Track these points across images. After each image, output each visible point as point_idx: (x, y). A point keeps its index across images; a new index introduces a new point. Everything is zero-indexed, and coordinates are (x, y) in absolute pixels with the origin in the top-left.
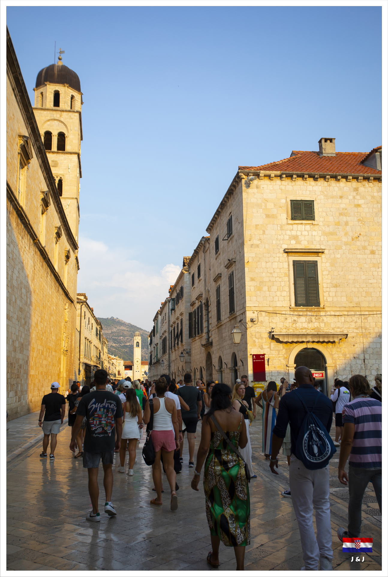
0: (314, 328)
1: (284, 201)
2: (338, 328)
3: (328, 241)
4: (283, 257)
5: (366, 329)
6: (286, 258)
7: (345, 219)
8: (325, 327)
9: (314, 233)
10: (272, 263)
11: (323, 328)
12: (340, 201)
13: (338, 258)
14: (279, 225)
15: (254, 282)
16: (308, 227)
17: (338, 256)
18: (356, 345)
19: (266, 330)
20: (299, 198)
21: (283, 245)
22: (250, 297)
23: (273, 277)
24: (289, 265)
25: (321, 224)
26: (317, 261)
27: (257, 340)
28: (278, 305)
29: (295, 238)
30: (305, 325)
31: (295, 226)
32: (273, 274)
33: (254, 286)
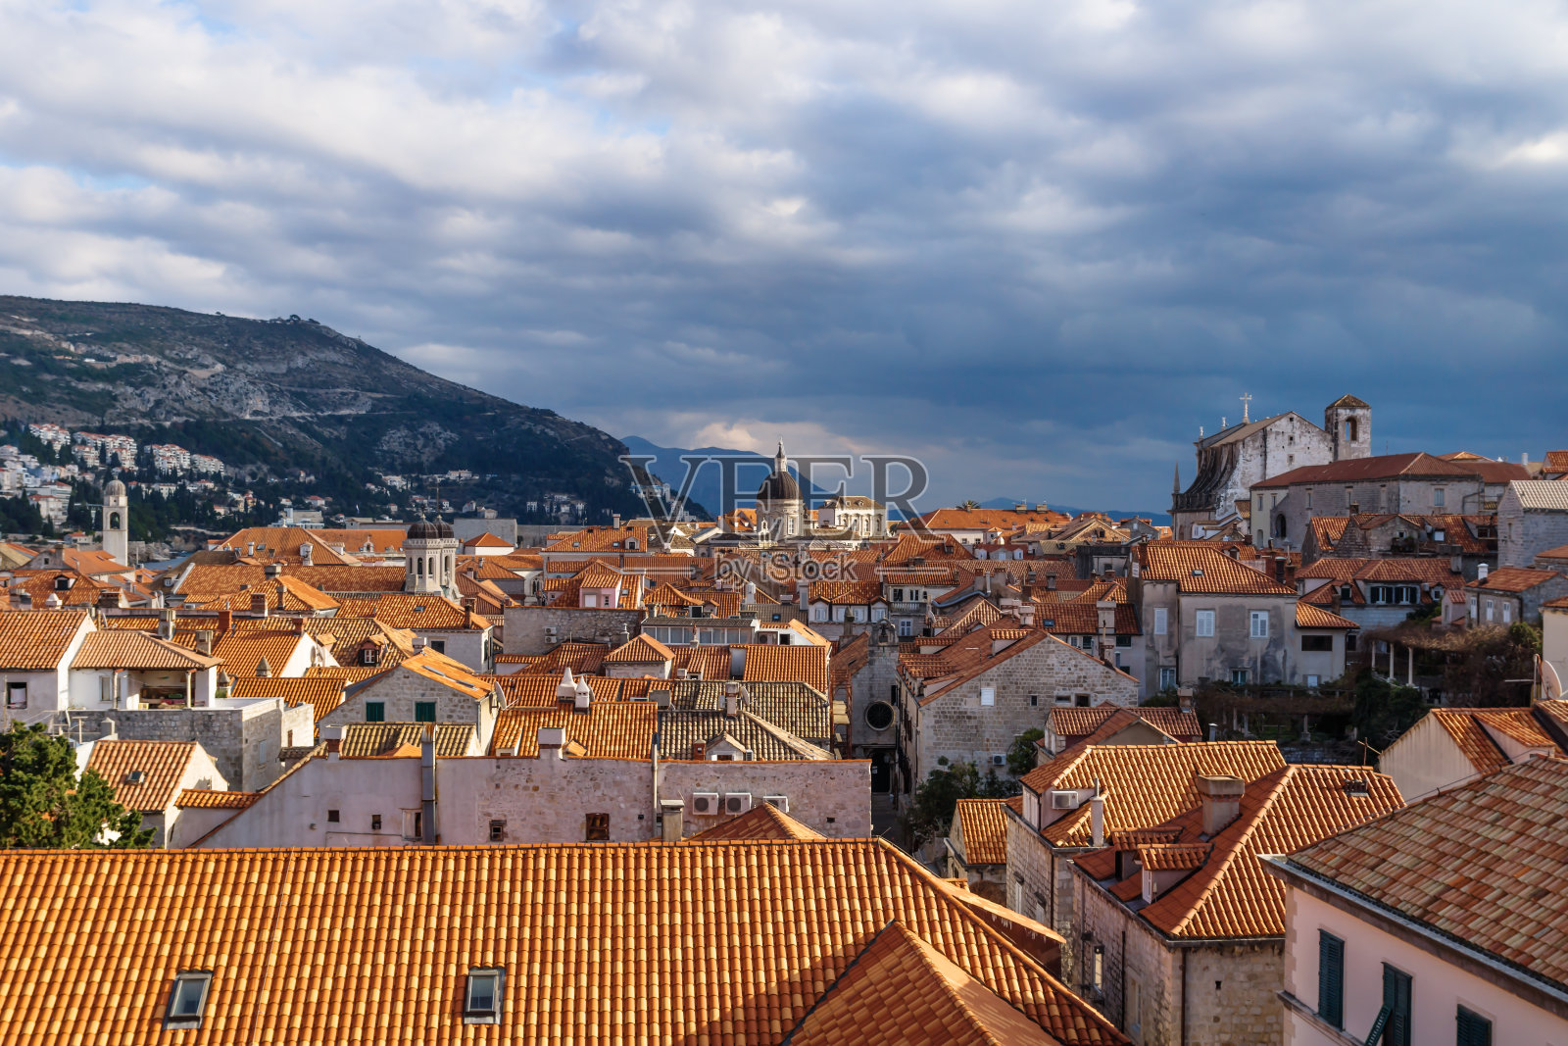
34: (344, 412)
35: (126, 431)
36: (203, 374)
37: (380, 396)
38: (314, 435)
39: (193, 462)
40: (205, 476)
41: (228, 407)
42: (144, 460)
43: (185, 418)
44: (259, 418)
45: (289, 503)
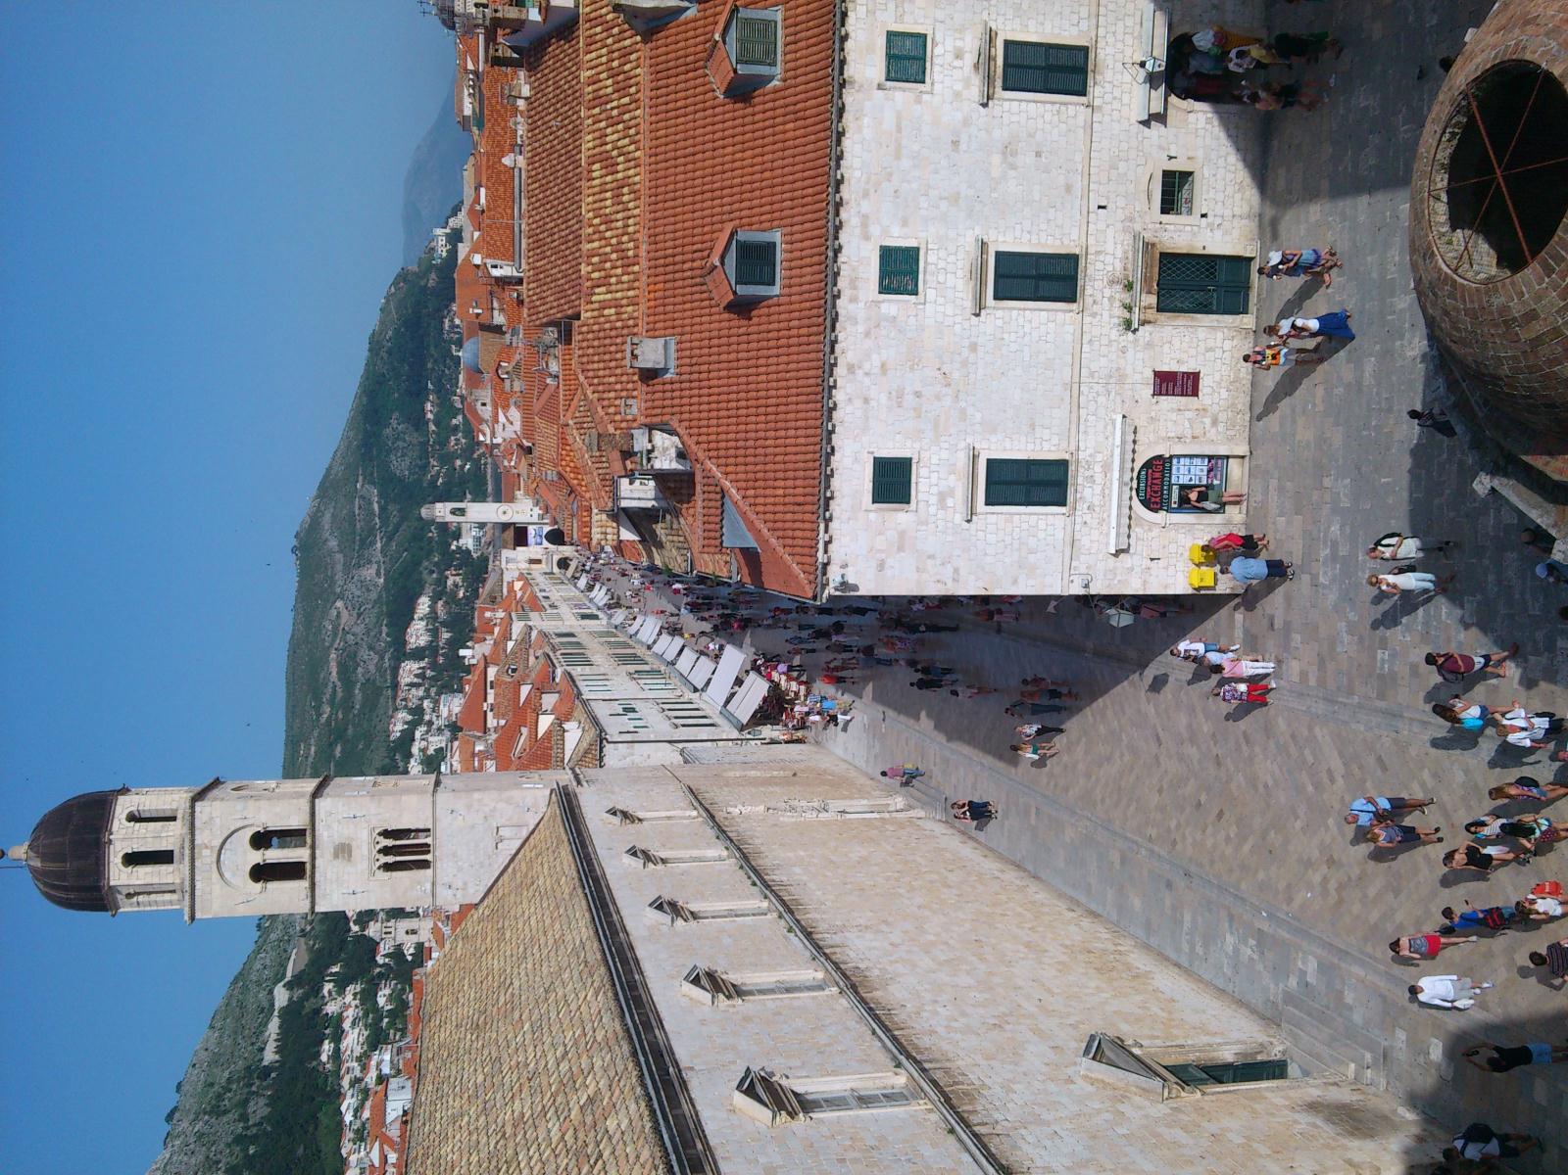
1: (872, 516)
4: (978, 524)
5: (1111, 377)
6: (980, 517)
7: (909, 399)
9: (935, 460)
10: (986, 543)
12: (873, 403)
14: (919, 527)
15: (1021, 579)
16: (923, 472)
17: (978, 416)
18: (1137, 398)
20: (869, 486)
21: (957, 523)
22: (1045, 587)
23: (1012, 542)
24: (993, 514)
25: (917, 445)
26: (988, 460)
27: (1119, 578)
28: (1061, 536)
29: (942, 497)
30: (1098, 489)
31: (920, 496)
32: (1007, 543)
33: (1027, 578)
34: (376, 506)
35: (395, 670)
36: (345, 614)
37: (361, 478)
38: (396, 530)
39: (421, 619)
40: (433, 607)
41: (374, 596)
42: (418, 654)
43: (384, 628)
44: (382, 571)
45: (455, 543)
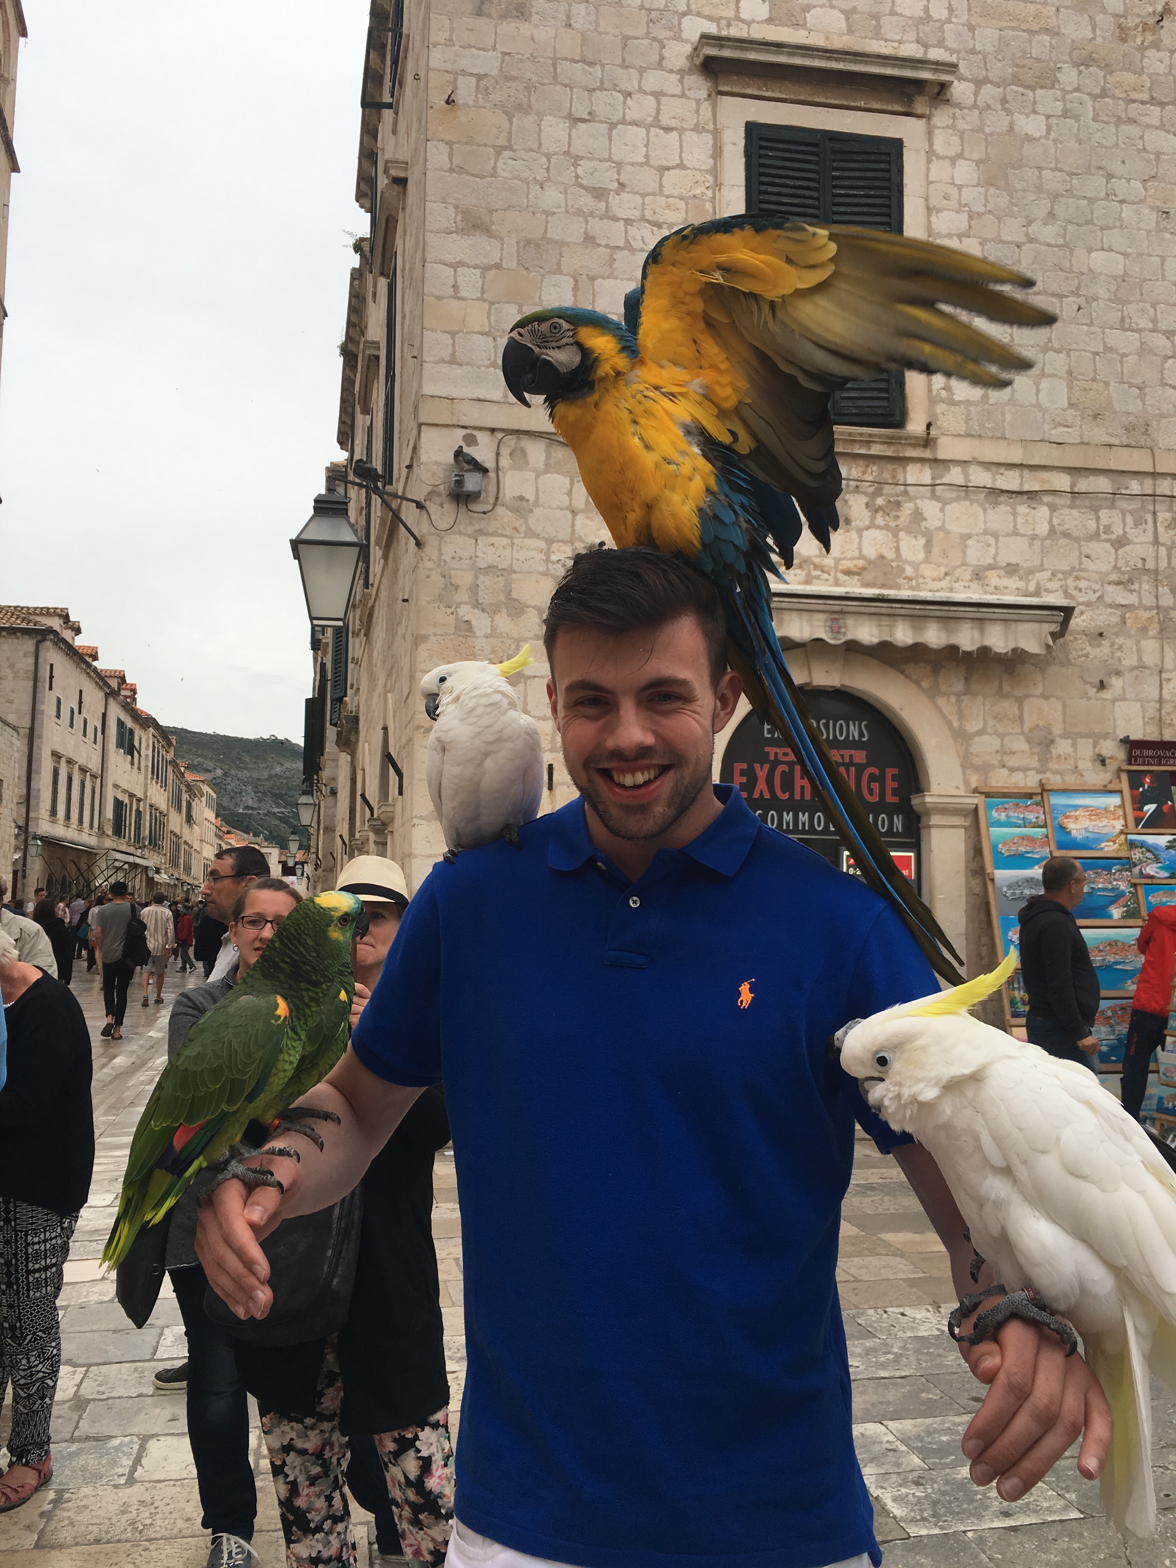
0: (861, 563)
2: (1011, 570)
3: (972, 28)
4: (683, 95)
6: (706, 108)
8: (927, 560)
10: (613, 126)
11: (916, 566)
13: (1029, 139)
15: (480, 241)
17: (1033, 126)
18: (1117, 684)
19: (548, 560)
21: (686, 20)
22: (453, 334)
23: (616, 219)
24: (717, 152)
32: (614, 200)
33: (486, 269)
